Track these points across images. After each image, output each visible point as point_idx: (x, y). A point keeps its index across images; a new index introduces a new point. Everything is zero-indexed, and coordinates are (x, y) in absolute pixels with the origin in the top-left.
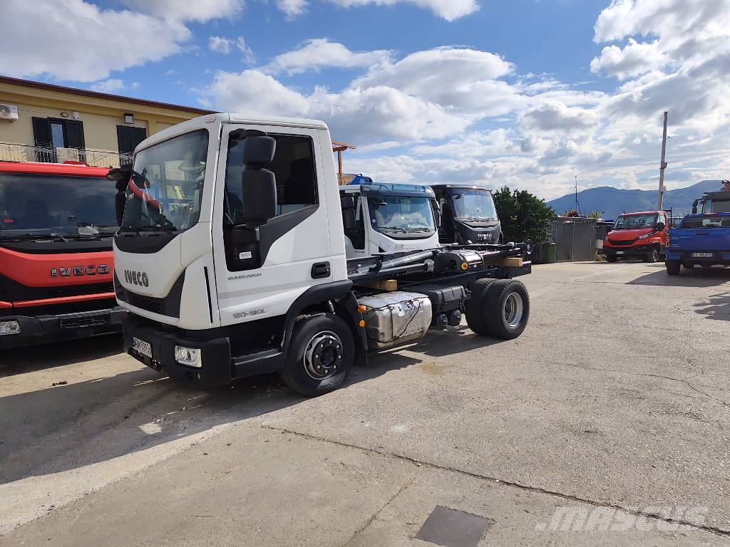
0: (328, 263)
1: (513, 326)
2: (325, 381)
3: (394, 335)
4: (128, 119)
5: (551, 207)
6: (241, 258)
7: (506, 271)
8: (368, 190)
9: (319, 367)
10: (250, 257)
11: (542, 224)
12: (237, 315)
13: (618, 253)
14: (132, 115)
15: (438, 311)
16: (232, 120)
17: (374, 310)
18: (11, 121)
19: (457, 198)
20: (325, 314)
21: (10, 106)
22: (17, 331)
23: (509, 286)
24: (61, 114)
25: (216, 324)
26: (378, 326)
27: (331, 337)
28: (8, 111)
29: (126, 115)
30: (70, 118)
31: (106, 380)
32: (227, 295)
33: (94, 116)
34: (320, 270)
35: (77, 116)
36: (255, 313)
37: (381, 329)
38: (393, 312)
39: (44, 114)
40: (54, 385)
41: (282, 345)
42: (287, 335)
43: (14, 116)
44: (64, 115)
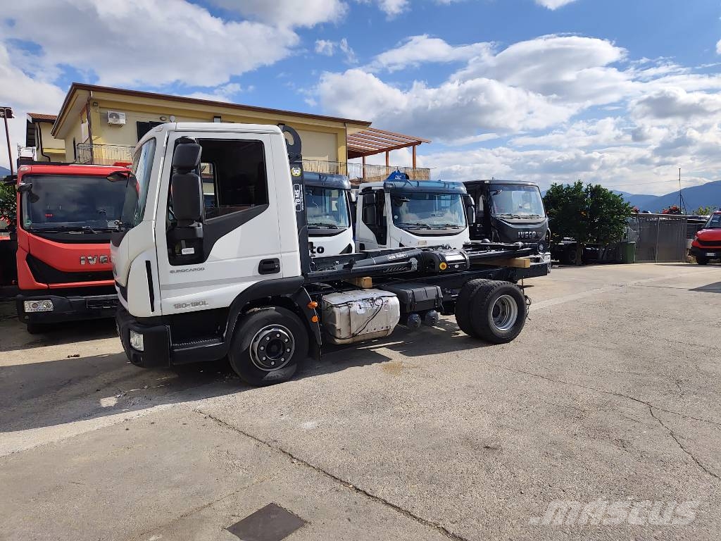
0: (277, 260)
1: (503, 330)
2: (273, 373)
3: (352, 332)
5: (629, 203)
6: (183, 253)
7: (511, 272)
8: (391, 186)
9: (264, 358)
10: (193, 252)
11: (618, 222)
12: (178, 306)
13: (709, 254)
14: (220, 117)
15: (408, 310)
16: (178, 128)
17: (332, 306)
18: (120, 126)
19: (494, 194)
20: (274, 308)
21: (120, 113)
22: (51, 309)
23: (499, 288)
24: (161, 118)
25: (158, 313)
26: (335, 323)
27: (280, 330)
28: (118, 117)
29: (215, 117)
31: (110, 356)
32: (169, 287)
34: (269, 266)
36: (197, 304)
37: (338, 326)
38: (352, 310)
39: (146, 119)
40: (68, 357)
41: (224, 335)
42: (229, 326)
43: (122, 121)
44: (163, 119)
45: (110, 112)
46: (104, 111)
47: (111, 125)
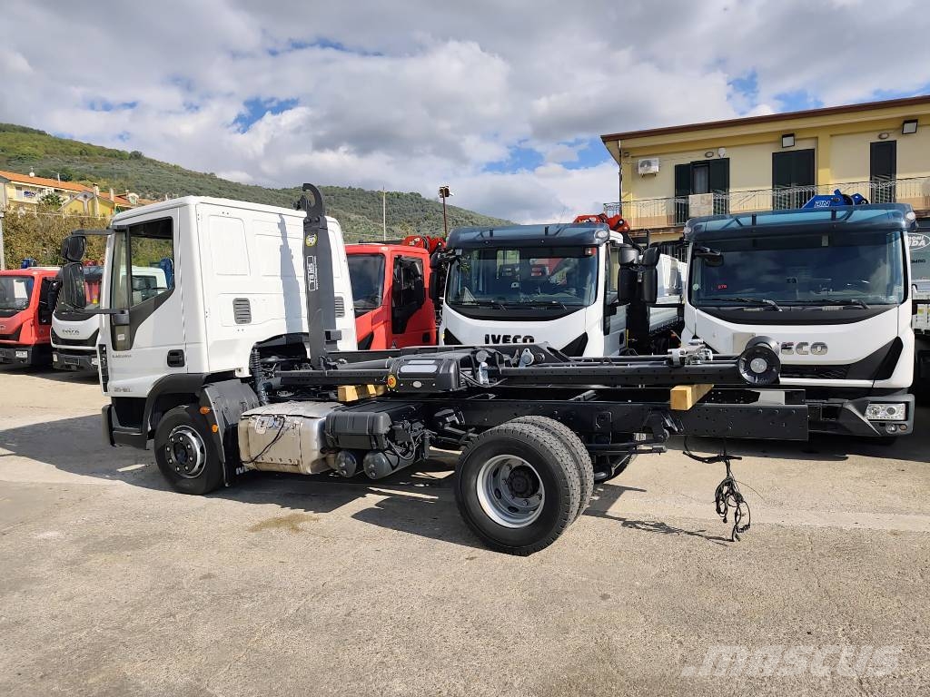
0: (182, 352)
3: (251, 456)
4: (788, 141)
6: (119, 340)
10: (124, 339)
14: (792, 135)
21: (652, 160)
24: (706, 155)
25: (108, 394)
28: (649, 164)
29: (784, 136)
30: (715, 157)
33: (740, 148)
34: (176, 358)
35: (723, 153)
38: (251, 425)
39: (686, 160)
43: (655, 168)
44: (709, 155)
45: (640, 161)
46: (635, 160)
47: (644, 176)
